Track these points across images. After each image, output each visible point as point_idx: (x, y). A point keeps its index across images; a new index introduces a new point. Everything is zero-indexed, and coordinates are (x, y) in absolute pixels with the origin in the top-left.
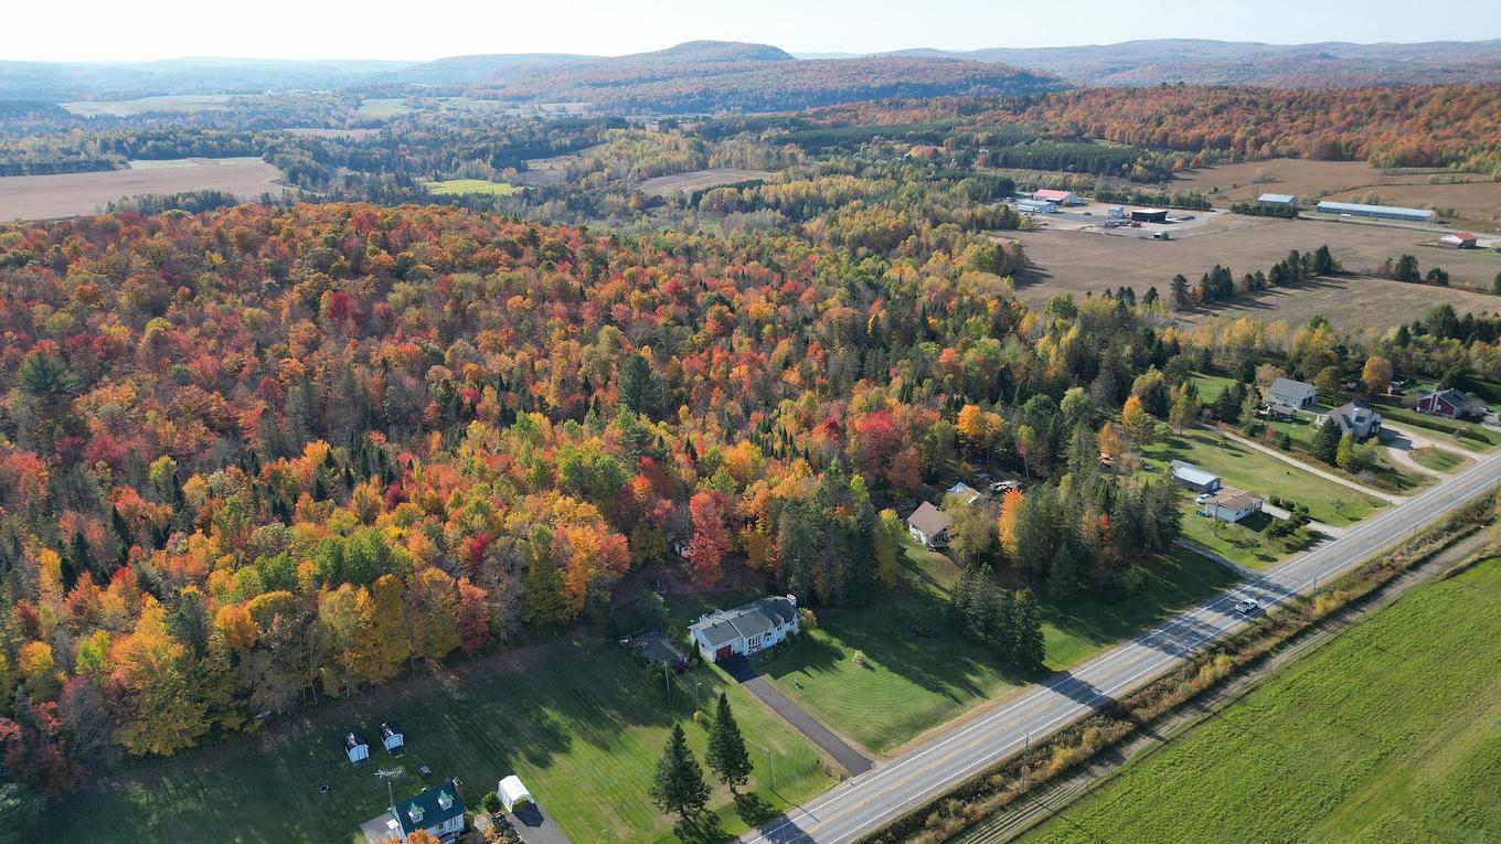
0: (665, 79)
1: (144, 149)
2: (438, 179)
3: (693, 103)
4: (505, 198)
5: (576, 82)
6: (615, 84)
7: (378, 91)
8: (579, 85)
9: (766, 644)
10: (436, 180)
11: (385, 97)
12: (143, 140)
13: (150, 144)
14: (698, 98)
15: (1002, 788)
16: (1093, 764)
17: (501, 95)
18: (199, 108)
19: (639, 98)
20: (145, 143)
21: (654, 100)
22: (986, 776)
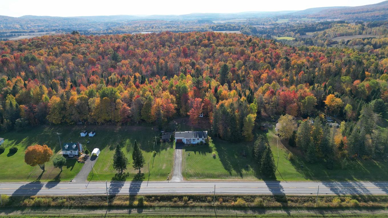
0: (371, 11)
1: (217, 29)
2: (279, 37)
3: (378, 19)
4: (290, 41)
5: (341, 13)
6: (354, 13)
7: (283, 17)
8: (342, 14)
9: (192, 142)
10: (278, 37)
11: (285, 18)
12: (217, 26)
13: (219, 27)
14: (381, 17)
15: (209, 202)
16: (250, 210)
17: (316, 17)
18: (239, 21)
19: (359, 17)
20: (218, 27)
21: (365, 17)
22: (206, 196)
